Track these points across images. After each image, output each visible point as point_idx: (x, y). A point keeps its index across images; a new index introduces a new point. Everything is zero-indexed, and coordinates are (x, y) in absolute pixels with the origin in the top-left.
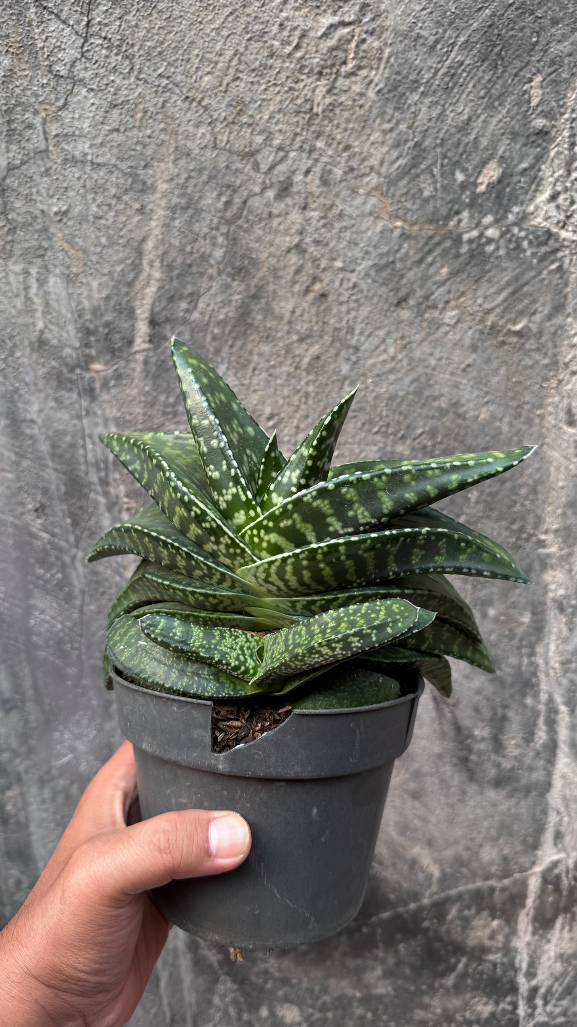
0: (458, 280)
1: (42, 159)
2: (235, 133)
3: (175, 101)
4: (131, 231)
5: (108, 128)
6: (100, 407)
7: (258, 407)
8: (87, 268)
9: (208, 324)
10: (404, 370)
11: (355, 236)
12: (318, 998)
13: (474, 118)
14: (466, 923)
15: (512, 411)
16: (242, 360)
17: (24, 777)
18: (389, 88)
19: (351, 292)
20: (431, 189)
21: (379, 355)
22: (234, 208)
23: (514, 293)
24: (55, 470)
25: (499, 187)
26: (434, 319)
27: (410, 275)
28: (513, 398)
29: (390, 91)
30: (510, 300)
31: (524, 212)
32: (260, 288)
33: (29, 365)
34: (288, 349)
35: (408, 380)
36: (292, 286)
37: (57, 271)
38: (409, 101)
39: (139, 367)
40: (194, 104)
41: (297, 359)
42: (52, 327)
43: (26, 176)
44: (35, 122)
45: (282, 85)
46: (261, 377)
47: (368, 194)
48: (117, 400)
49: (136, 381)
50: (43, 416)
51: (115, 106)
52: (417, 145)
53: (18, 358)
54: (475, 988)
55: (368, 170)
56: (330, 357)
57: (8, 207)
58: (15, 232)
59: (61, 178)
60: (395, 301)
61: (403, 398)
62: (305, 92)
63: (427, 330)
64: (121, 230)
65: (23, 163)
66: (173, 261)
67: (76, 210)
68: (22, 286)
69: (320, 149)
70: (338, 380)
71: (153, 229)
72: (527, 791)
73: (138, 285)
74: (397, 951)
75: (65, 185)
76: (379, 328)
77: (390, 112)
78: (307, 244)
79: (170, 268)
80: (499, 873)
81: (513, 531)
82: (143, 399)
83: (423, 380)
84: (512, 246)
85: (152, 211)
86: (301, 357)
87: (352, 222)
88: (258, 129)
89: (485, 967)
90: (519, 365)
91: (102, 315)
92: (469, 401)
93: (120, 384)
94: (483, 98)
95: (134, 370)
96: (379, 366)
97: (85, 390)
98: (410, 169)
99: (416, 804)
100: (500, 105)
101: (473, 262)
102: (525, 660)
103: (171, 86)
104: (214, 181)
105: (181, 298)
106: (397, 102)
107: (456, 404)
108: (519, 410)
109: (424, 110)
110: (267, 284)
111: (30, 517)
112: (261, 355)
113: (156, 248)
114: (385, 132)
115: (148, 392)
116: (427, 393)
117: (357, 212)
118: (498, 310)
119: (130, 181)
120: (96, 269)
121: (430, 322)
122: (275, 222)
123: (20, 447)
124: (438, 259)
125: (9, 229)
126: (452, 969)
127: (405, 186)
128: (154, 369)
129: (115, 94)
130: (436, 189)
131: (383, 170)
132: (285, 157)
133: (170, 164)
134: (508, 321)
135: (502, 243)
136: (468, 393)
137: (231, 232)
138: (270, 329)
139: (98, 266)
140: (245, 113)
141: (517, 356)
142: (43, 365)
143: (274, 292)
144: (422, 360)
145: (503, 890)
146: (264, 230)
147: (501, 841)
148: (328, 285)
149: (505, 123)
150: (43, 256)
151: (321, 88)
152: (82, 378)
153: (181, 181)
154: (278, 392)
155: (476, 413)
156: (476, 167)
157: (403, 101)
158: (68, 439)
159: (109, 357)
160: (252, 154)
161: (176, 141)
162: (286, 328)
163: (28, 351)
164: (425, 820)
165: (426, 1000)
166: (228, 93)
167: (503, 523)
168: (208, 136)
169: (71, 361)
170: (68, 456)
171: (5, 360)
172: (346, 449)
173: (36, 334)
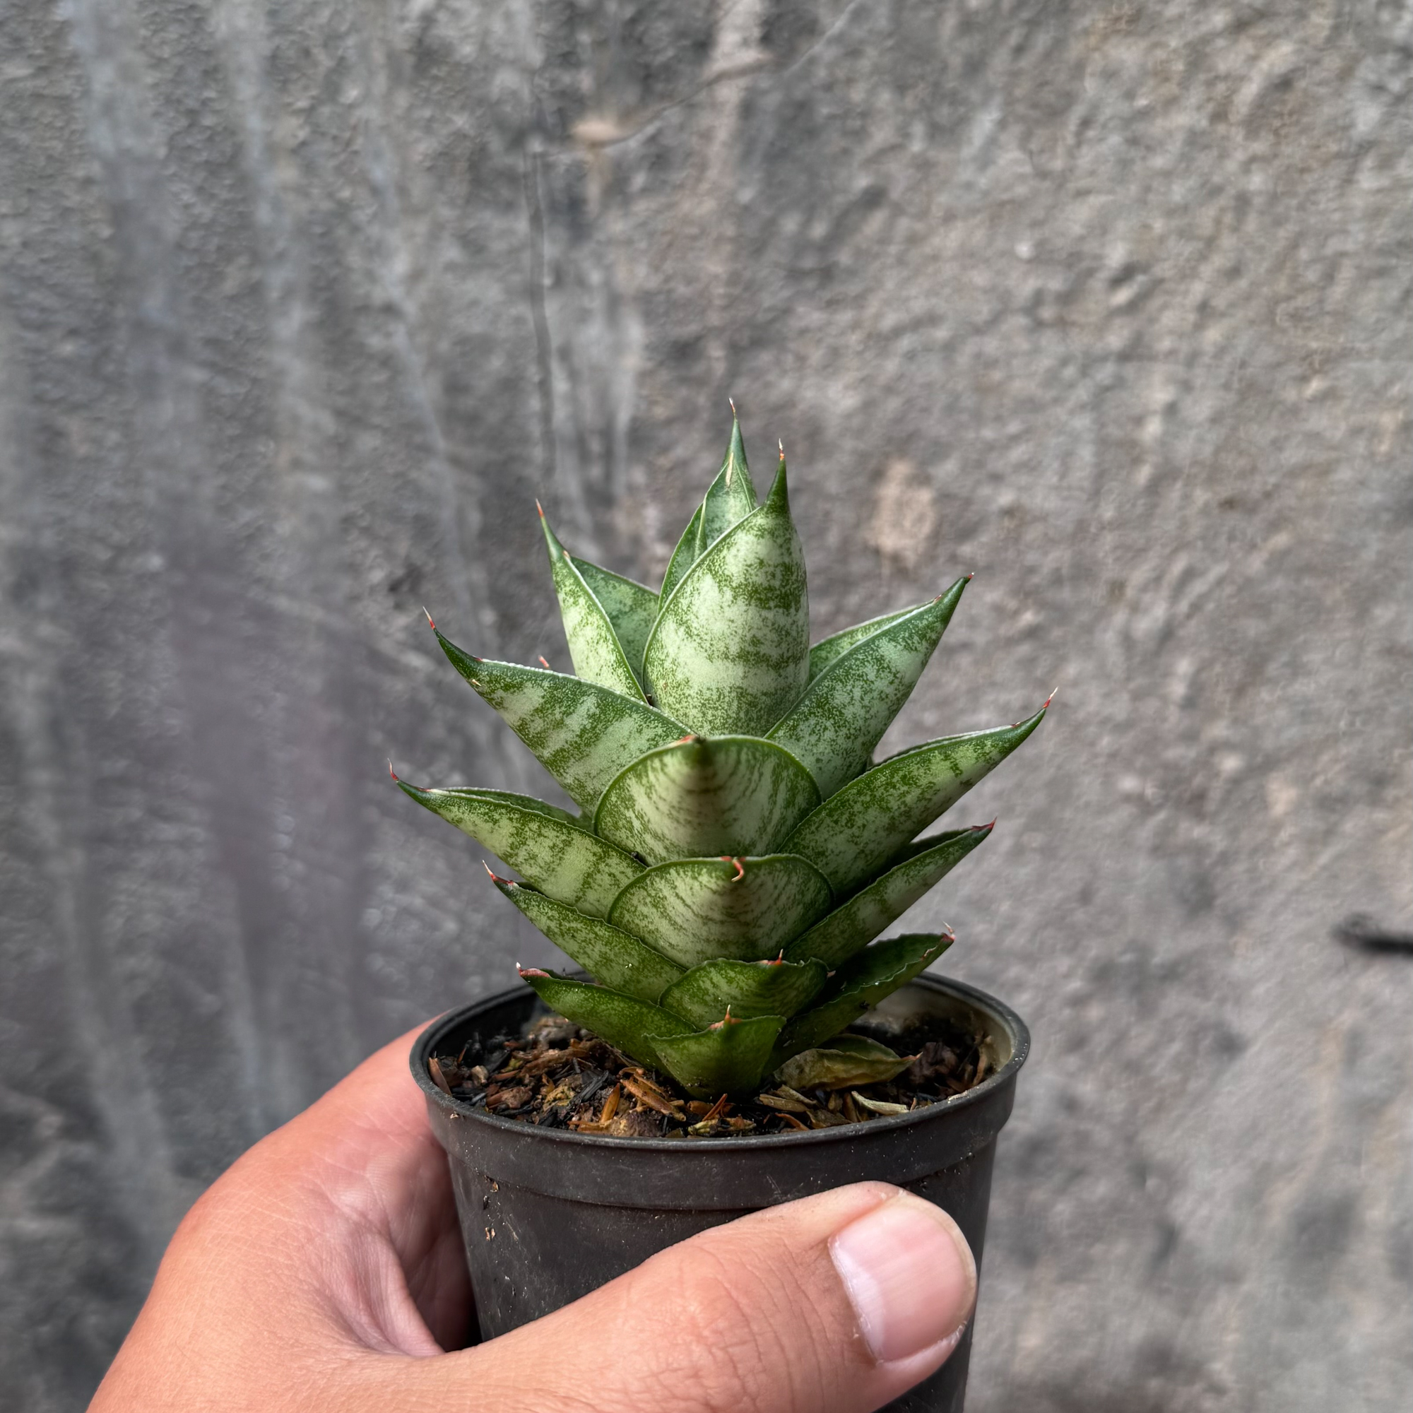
6: (598, 258)
7: (1091, 246)
16: (1047, 96)
24: (455, 460)
33: (385, 128)
34: (1196, 56)
39: (723, 125)
41: (1221, 89)
42: (463, 4)
46: (1104, 148)
48: (651, 235)
49: (713, 173)
50: (423, 290)
53: (351, 107)
56: (1320, 84)
70: (1339, 155)
82: (730, 230)
86: (1235, 81)
93: (664, 182)
95: (708, 136)
97: (554, 207)
112: (1109, 74)
115: (746, 208)
142: (428, 126)
152: (548, 167)
158: (496, 363)
159: (631, 95)
163: (381, 82)
169: (516, 114)
170: (493, 417)
171: (310, 112)
172: (1346, 375)
173: (408, 26)
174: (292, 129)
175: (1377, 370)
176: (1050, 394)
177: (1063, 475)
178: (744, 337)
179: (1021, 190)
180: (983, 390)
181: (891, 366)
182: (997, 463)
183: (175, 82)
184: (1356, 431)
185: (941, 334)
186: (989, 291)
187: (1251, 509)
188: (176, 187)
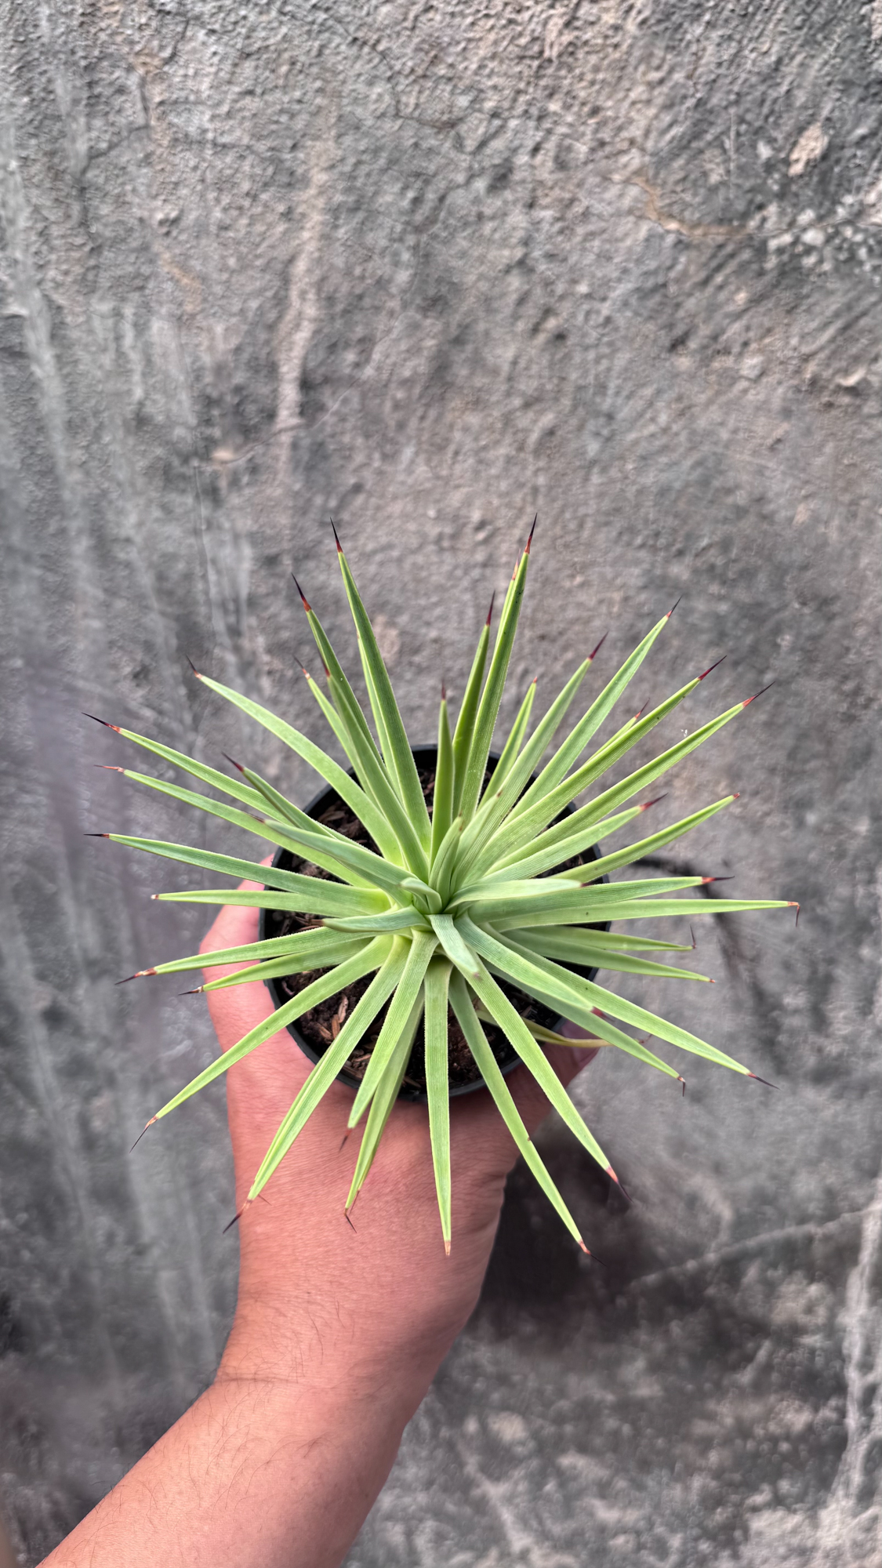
0: (761, 309)
1: (140, 139)
2: (427, 92)
3: (338, 46)
4: (272, 247)
5: (237, 89)
6: (227, 516)
7: (463, 512)
8: (206, 305)
9: (386, 386)
10: (682, 450)
11: (607, 246)
12: (551, 1403)
13: (786, 60)
14: (771, 1289)
15: (842, 510)
16: (438, 440)
17: (120, 1077)
18: (658, 16)
19: (600, 330)
20: (721, 170)
21: (644, 426)
22: (425, 209)
23: (846, 328)
24: (163, 614)
25: (824, 166)
26: (726, 370)
27: (691, 304)
28: (845, 490)
29: (659, 22)
30: (840, 340)
31: (861, 203)
32: (465, 328)
33: (123, 455)
34: (507, 420)
35: (688, 463)
36: (513, 324)
37: (164, 311)
38: (688, 37)
39: (284, 454)
40: (366, 49)
41: (520, 436)
42: (157, 397)
43: (116, 167)
44: (129, 83)
45: (498, 16)
46: (466, 465)
47: (627, 182)
48: (253, 505)
49: (280, 476)
50: (144, 531)
51: (249, 55)
52: (700, 103)
53: (107, 445)
54: (784, 1387)
55: (625, 145)
56: (569, 433)
57: (90, 215)
58: (100, 254)
59: (169, 168)
60: (667, 344)
61: (681, 493)
62: (532, 26)
63: (716, 387)
64: (258, 245)
65: (112, 146)
66: (335, 291)
67: (191, 217)
68: (111, 336)
69: (555, 113)
70: (581, 467)
71: (304, 243)
72: (863, 1089)
73: (284, 327)
74: (667, 1332)
75: (173, 179)
76: (643, 385)
77: (659, 53)
78: (537, 260)
79: (330, 300)
80: (819, 1212)
81: (842, 693)
82: (291, 503)
83: (710, 464)
84: (842, 256)
85: (303, 215)
86: (527, 431)
87: (603, 224)
88: (461, 86)
89: (799, 1356)
90: (852, 438)
91: (230, 376)
92: (778, 495)
93: (257, 480)
94: (799, 28)
95: (276, 458)
96: (644, 444)
97: (205, 492)
98: (690, 142)
99: (696, 1109)
100: (825, 38)
101: (785, 282)
102: (861, 891)
103: (330, 22)
104: (396, 168)
105: (347, 345)
106: (671, 38)
107: (761, 500)
108: (853, 508)
109: (711, 49)
110: (475, 321)
111: (126, 686)
112: (466, 429)
113: (309, 271)
114: (652, 86)
115: (297, 493)
116: (716, 483)
117: (610, 210)
118: (822, 355)
119: (270, 170)
120: (220, 306)
121: (720, 376)
122: (488, 227)
123: (111, 580)
124: (732, 279)
125: (92, 249)
126: (749, 1358)
127: (681, 168)
128: (306, 457)
129: (248, 37)
130: (728, 172)
131: (650, 145)
132: (502, 128)
133: (331, 143)
134: (837, 372)
135: (828, 251)
136: (778, 483)
137: (422, 245)
138: (480, 390)
139: (223, 302)
140: (442, 61)
141: (851, 425)
142: (144, 453)
143: (487, 333)
144: (708, 433)
145: (827, 1238)
146: (471, 240)
147: (824, 1164)
148: (567, 320)
149: (833, 66)
150: (142, 288)
151: (555, 20)
152: (201, 473)
153: (347, 168)
154: (493, 489)
155: (789, 514)
156: (790, 135)
157: (678, 36)
158: (181, 566)
159: (239, 439)
160: (452, 124)
161: (340, 107)
162: (504, 387)
163: (120, 434)
164: (710, 1135)
165: (711, 1405)
166: (417, 32)
167: (831, 682)
168: (387, 98)
169: (186, 448)
170: (180, 592)
171: (87, 448)
172: (593, 574)
173: (132, 407)
174: (78, 455)
175: (609, 572)
176: (449, 584)
177: (461, 621)
178: (301, 554)
179: (428, 485)
180: (418, 581)
181: (372, 569)
182: (427, 616)
183: (24, 433)
184: (601, 602)
185: (395, 553)
186: (418, 532)
187: (554, 640)
188: (25, 483)
